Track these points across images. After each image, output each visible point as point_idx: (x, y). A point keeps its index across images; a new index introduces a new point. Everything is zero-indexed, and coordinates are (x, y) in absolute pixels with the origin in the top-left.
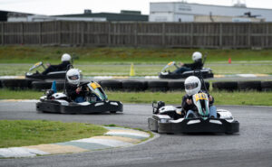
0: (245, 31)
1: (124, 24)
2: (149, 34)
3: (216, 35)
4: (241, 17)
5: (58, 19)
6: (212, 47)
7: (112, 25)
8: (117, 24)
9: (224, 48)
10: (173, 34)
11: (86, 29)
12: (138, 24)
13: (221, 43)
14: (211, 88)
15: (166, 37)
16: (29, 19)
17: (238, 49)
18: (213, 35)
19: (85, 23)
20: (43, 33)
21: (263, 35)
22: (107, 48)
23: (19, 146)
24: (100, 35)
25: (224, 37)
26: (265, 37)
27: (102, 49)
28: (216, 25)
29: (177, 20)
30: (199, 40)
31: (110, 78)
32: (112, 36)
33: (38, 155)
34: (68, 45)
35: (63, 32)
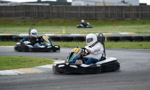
0: (122, 11)
1: (59, 7)
2: (72, 12)
3: (107, 12)
4: (120, 3)
5: (24, 4)
6: (105, 18)
7: (52, 7)
8: (55, 7)
9: (111, 19)
10: (85, 12)
11: (38, 9)
12: (66, 7)
13: (109, 17)
14: (106, 39)
15: (81, 14)
16: (9, 4)
17: (119, 20)
18: (105, 12)
19: (38, 6)
20: (16, 12)
21: (131, 12)
22: (50, 19)
23: (9, 69)
24: (46, 13)
25: (111, 14)
26: (132, 14)
27: (48, 20)
28: (106, 7)
29: (86, 5)
30: (98, 15)
31: (53, 35)
32: (52, 13)
33: (19, 74)
34: (30, 18)
35: (27, 11)
